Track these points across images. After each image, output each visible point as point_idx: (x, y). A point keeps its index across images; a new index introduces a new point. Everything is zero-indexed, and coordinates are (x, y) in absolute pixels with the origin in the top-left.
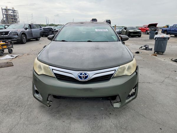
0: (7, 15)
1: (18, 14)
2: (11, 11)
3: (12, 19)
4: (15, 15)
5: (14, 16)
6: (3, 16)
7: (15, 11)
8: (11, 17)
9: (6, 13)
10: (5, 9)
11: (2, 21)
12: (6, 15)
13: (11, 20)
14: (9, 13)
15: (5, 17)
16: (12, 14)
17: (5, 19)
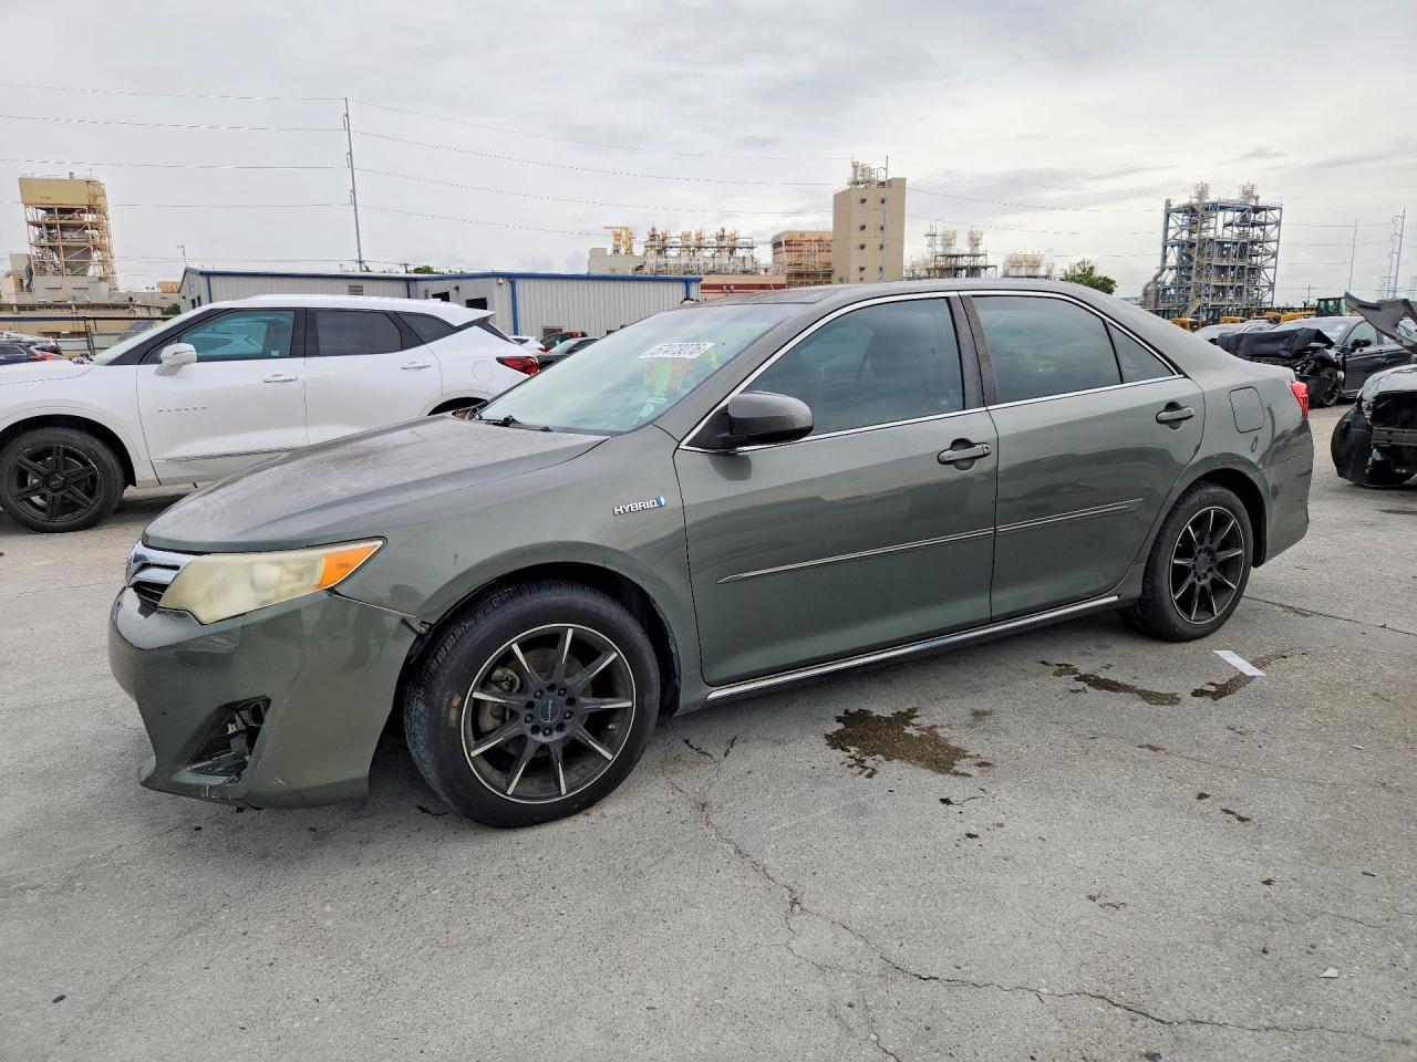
0: (1187, 247)
1: (1274, 235)
2: (1230, 216)
3: (1222, 269)
4: (1254, 243)
5: (1244, 248)
6: (1165, 257)
7: (1257, 210)
8: (1216, 261)
9: (1185, 235)
10: (1190, 210)
11: (1146, 293)
12: (1181, 245)
13: (1214, 281)
14: (1211, 234)
15: (1172, 260)
16: (1229, 234)
17: (1169, 277)
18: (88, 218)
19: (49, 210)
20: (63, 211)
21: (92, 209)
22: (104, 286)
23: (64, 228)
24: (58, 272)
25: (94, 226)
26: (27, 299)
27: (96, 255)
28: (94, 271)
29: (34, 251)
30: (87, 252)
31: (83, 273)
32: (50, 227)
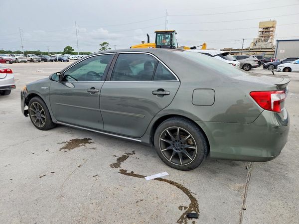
18: (271, 29)
19: (264, 28)
20: (266, 28)
21: (272, 27)
22: (271, 44)
23: (266, 32)
24: (262, 41)
25: (272, 31)
26: (255, 47)
27: (270, 37)
28: (269, 41)
29: (259, 37)
30: (269, 37)
31: (267, 42)
32: (263, 32)
